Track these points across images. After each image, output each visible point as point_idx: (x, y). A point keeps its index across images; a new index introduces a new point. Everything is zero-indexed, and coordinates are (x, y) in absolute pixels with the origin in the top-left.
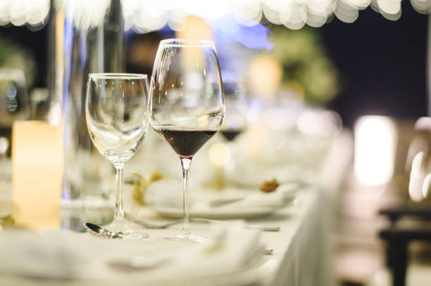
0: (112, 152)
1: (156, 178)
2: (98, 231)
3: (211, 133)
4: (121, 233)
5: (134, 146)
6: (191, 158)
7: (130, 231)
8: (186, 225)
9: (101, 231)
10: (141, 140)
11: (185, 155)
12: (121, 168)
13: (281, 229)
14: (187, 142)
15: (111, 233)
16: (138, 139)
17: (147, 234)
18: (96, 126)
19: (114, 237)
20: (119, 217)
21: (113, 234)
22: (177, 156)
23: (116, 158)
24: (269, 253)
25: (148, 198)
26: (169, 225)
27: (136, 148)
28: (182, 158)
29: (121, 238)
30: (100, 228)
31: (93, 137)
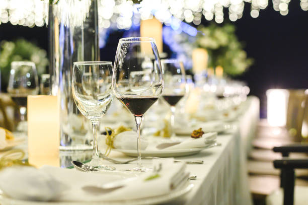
0: (90, 114)
1: (122, 130)
2: (81, 166)
3: (155, 99)
4: (97, 167)
5: (104, 109)
6: (141, 117)
7: (103, 165)
8: (140, 161)
9: (83, 166)
10: (109, 105)
11: (138, 114)
12: (96, 124)
13: (204, 162)
14: (138, 106)
15: (89, 167)
16: (107, 104)
17: (114, 168)
18: (79, 97)
19: (91, 170)
20: (95, 157)
21: (91, 168)
22: (133, 115)
23: (92, 117)
24: (194, 178)
25: (116, 143)
26: (129, 161)
27: (106, 110)
28: (135, 116)
29: (96, 170)
30: (82, 164)
31: (78, 104)
